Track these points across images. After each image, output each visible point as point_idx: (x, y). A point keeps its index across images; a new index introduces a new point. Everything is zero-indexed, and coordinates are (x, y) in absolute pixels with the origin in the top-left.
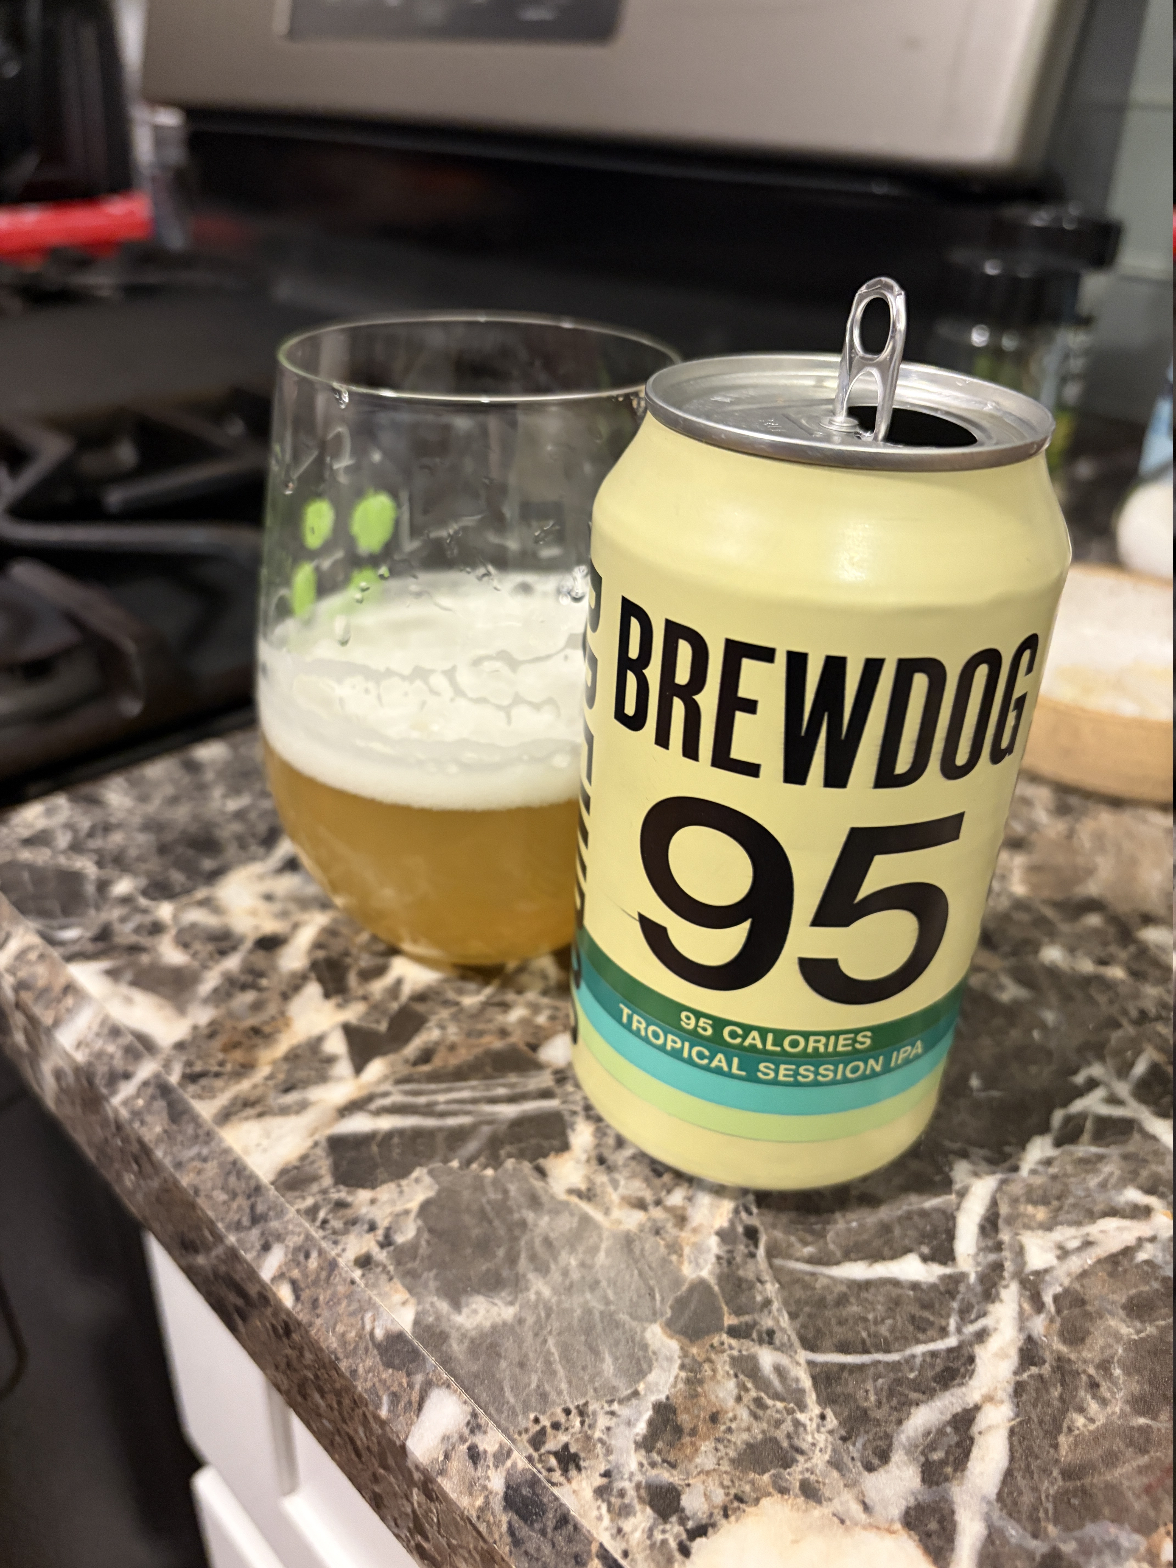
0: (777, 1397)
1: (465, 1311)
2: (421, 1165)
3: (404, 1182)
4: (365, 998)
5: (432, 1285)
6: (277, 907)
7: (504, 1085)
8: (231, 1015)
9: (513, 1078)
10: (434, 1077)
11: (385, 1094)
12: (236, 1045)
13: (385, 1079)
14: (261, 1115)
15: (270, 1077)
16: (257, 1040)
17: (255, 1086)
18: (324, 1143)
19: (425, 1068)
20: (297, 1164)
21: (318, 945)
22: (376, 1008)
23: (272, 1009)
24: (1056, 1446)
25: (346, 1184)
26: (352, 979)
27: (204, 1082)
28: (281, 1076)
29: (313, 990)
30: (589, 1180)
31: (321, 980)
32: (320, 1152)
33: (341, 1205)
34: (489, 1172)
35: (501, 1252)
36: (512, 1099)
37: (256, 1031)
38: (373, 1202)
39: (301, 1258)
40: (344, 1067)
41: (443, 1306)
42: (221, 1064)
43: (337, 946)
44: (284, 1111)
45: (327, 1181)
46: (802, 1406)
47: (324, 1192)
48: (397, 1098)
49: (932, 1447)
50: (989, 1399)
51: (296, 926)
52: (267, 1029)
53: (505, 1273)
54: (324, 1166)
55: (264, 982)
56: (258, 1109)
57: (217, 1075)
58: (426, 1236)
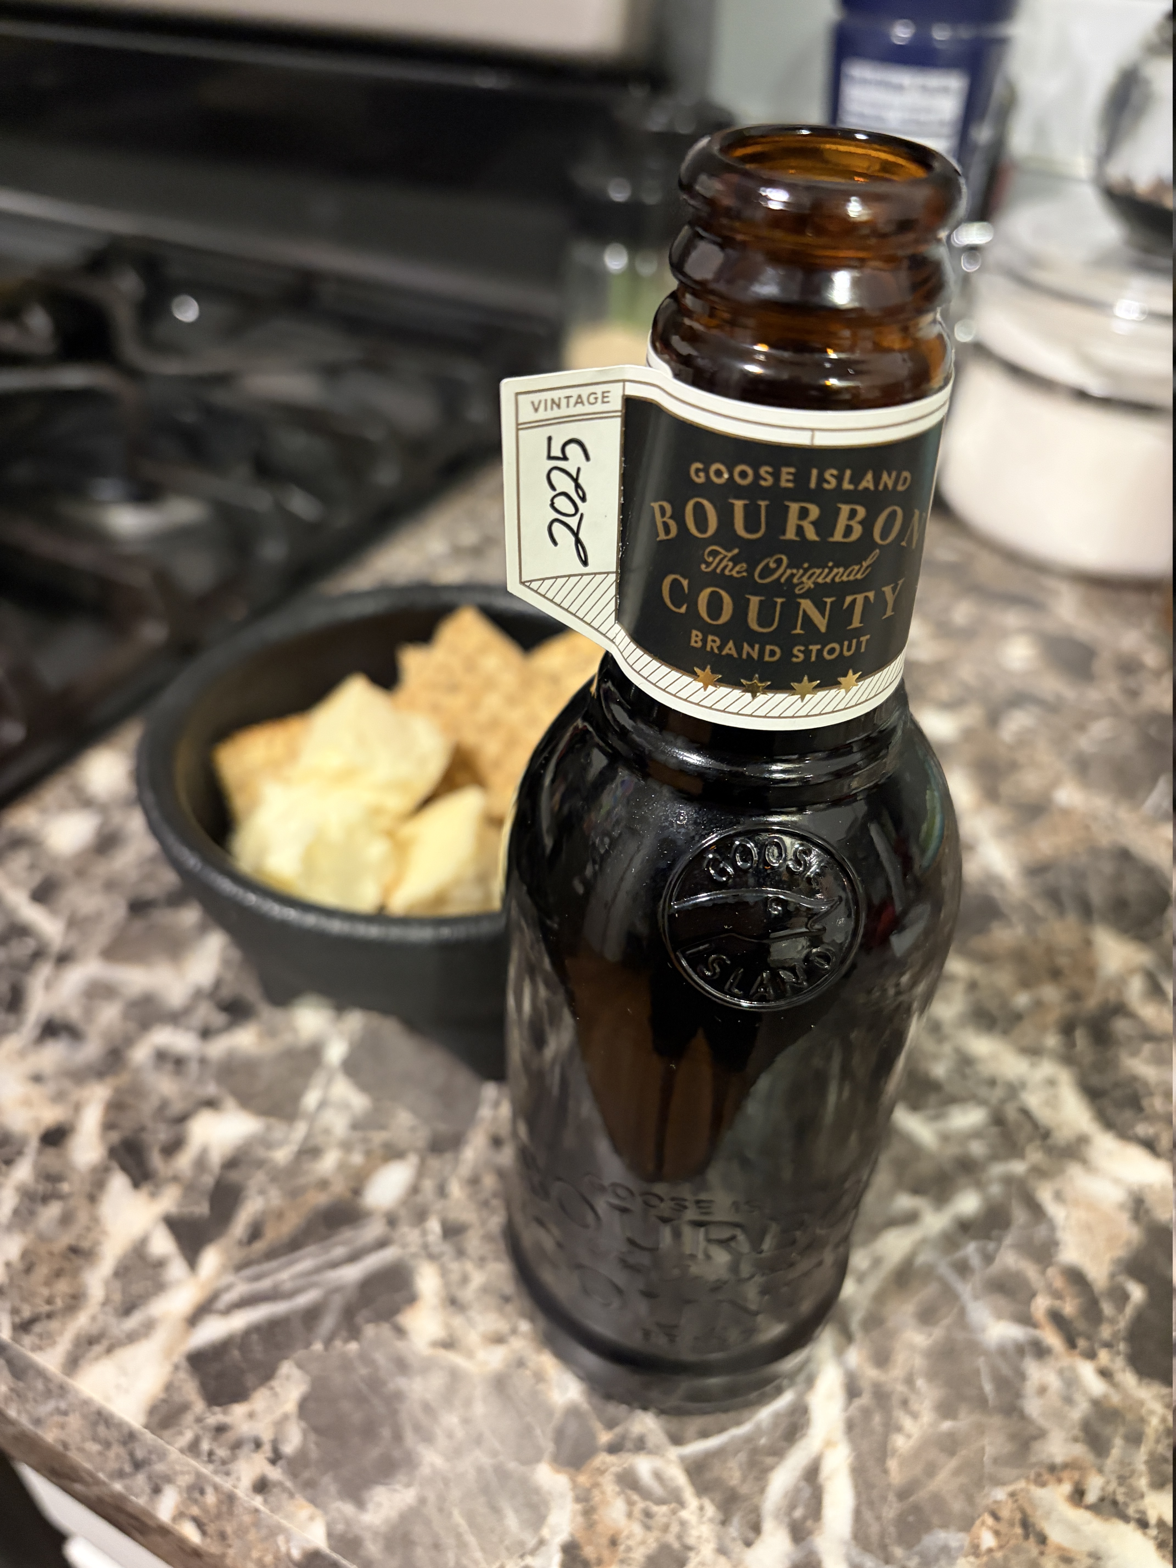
0: (661, 1502)
1: (370, 1506)
2: (286, 1358)
3: (275, 1383)
4: (175, 1179)
5: (333, 1489)
6: (50, 1088)
7: (343, 1243)
8: (42, 1238)
9: (347, 1234)
10: (271, 1254)
11: (228, 1288)
12: (58, 1274)
13: (224, 1269)
14: (110, 1350)
15: (106, 1302)
16: (78, 1261)
17: (94, 1318)
18: (184, 1364)
19: (260, 1246)
20: (162, 1396)
21: (108, 1126)
22: (190, 1189)
23: (82, 1217)
24: (886, 1471)
25: (219, 1404)
26: (156, 1160)
27: (38, 1328)
28: (117, 1297)
29: (119, 1182)
30: (448, 1326)
31: (125, 1169)
32: (183, 1375)
33: (221, 1430)
34: (353, 1347)
35: (386, 1432)
36: (353, 1258)
37: (74, 1251)
38: (251, 1415)
39: (197, 1495)
40: (177, 1269)
41: (348, 1509)
42: (49, 1301)
43: (128, 1123)
44: (132, 1338)
45: (199, 1406)
46: (682, 1504)
47: (199, 1420)
48: (241, 1289)
49: (792, 1507)
50: (829, 1444)
51: (77, 1108)
52: (85, 1244)
53: (397, 1454)
54: (190, 1390)
55: (65, 1187)
56: (105, 1343)
57: (50, 1316)
58: (313, 1437)
